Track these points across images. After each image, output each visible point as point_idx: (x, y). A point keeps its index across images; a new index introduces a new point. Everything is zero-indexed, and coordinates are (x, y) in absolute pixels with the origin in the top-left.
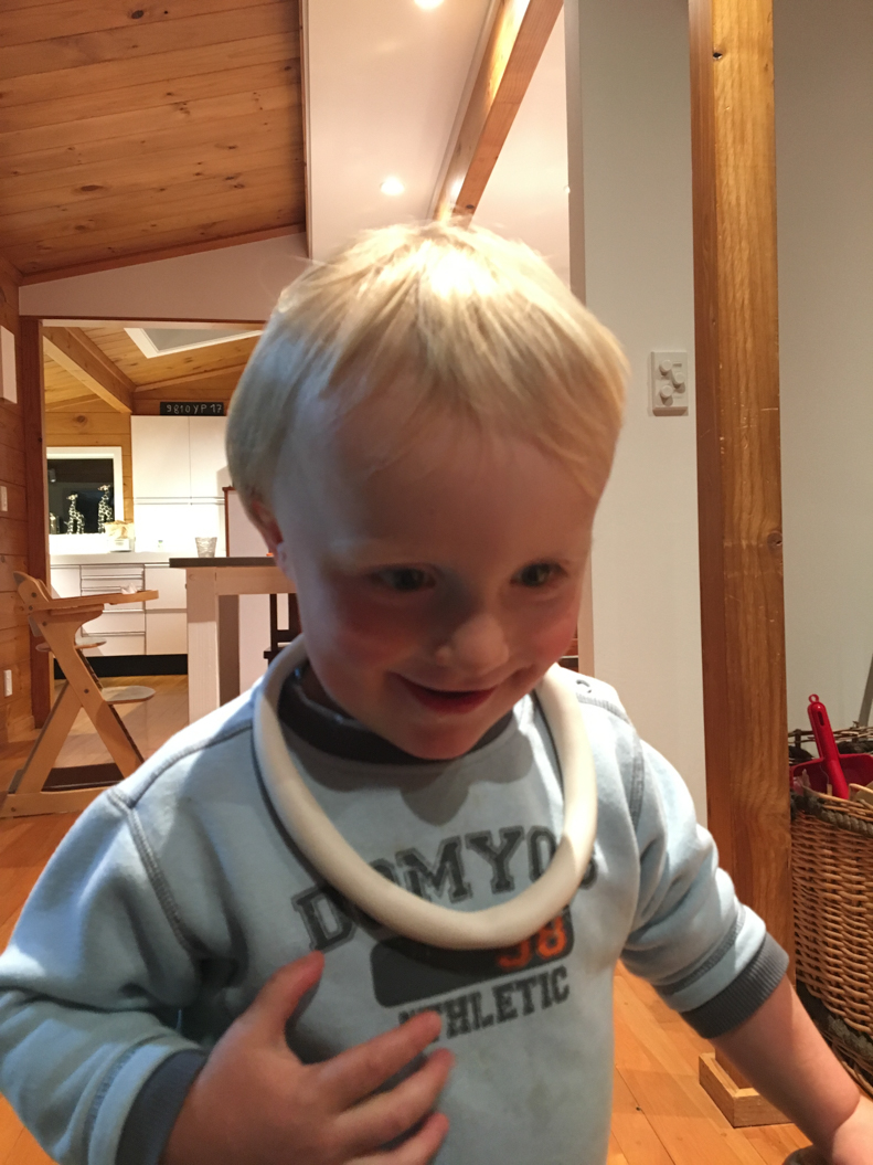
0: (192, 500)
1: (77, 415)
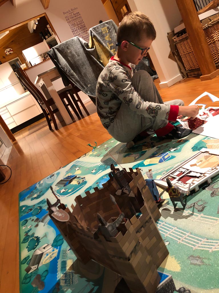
0: (6, 88)
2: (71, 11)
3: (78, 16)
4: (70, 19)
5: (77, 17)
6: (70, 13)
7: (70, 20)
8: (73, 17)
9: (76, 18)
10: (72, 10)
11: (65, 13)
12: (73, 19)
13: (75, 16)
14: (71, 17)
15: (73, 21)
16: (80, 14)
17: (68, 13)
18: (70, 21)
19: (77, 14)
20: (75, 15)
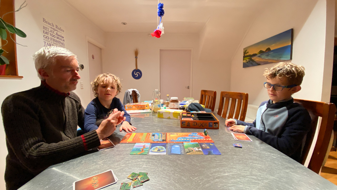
2: (55, 26)
3: (61, 41)
4: (49, 34)
5: (59, 40)
6: (53, 28)
7: (49, 36)
8: (54, 36)
9: (57, 40)
10: (57, 27)
11: (46, 22)
12: (53, 38)
13: (58, 38)
14: (51, 33)
15: (52, 40)
16: (64, 40)
17: (50, 26)
18: (48, 38)
19: (61, 38)
20: (58, 36)
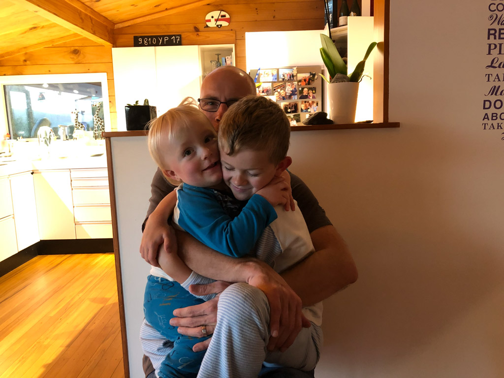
1: (73, 49)
